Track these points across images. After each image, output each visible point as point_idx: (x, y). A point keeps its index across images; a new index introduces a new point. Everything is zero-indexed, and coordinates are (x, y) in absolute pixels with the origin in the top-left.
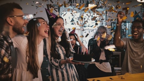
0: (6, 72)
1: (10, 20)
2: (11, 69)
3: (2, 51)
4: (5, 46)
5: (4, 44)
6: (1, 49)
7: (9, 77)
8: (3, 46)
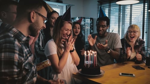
0: (28, 78)
1: (33, 15)
2: (34, 72)
3: (15, 57)
4: (17, 49)
5: (15, 47)
6: (13, 54)
7: (34, 81)
8: (14, 49)
